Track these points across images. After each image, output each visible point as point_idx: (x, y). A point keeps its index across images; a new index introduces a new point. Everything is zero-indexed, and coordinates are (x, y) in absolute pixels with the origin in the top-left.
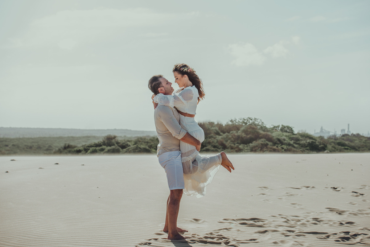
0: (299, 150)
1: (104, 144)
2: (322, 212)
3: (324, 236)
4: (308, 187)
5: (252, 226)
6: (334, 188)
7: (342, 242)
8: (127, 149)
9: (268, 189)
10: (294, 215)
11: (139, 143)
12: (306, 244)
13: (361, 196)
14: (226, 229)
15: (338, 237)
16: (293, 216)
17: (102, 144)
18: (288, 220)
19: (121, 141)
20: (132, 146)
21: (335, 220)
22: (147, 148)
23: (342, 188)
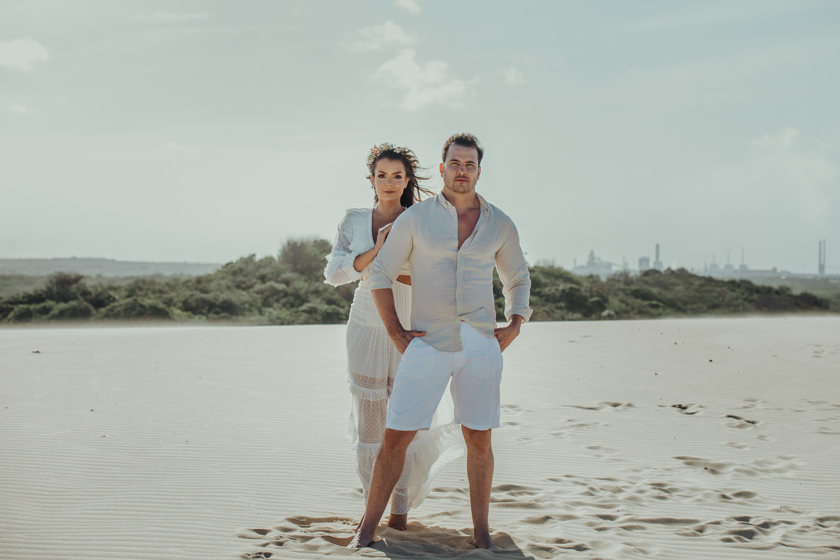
0: (541, 311)
1: (49, 295)
2: (668, 467)
3: (691, 528)
4: (616, 405)
5: (507, 506)
6: (680, 406)
7: (739, 543)
8: (108, 307)
9: (520, 410)
10: (603, 477)
11: (139, 293)
12: (655, 550)
13: (750, 428)
14: (447, 514)
15: (726, 530)
16: (601, 479)
17: (44, 296)
18: (592, 489)
19: (92, 287)
20: (122, 302)
21: (707, 487)
22: (161, 306)
23: (701, 407)
